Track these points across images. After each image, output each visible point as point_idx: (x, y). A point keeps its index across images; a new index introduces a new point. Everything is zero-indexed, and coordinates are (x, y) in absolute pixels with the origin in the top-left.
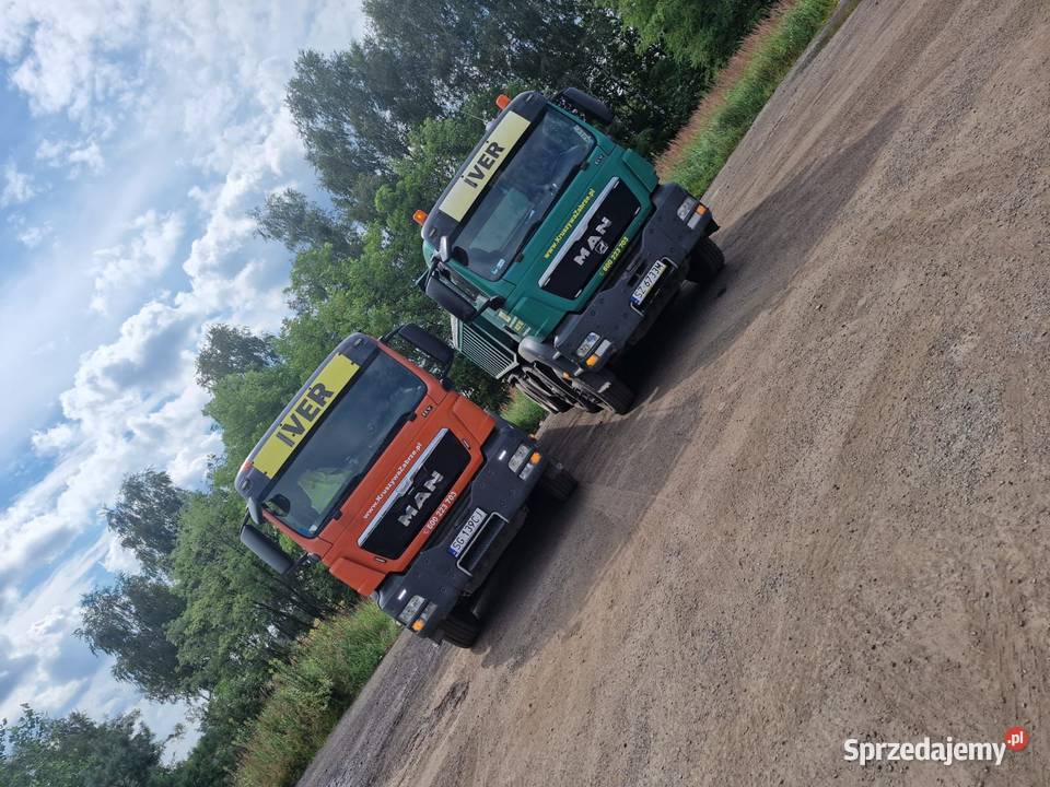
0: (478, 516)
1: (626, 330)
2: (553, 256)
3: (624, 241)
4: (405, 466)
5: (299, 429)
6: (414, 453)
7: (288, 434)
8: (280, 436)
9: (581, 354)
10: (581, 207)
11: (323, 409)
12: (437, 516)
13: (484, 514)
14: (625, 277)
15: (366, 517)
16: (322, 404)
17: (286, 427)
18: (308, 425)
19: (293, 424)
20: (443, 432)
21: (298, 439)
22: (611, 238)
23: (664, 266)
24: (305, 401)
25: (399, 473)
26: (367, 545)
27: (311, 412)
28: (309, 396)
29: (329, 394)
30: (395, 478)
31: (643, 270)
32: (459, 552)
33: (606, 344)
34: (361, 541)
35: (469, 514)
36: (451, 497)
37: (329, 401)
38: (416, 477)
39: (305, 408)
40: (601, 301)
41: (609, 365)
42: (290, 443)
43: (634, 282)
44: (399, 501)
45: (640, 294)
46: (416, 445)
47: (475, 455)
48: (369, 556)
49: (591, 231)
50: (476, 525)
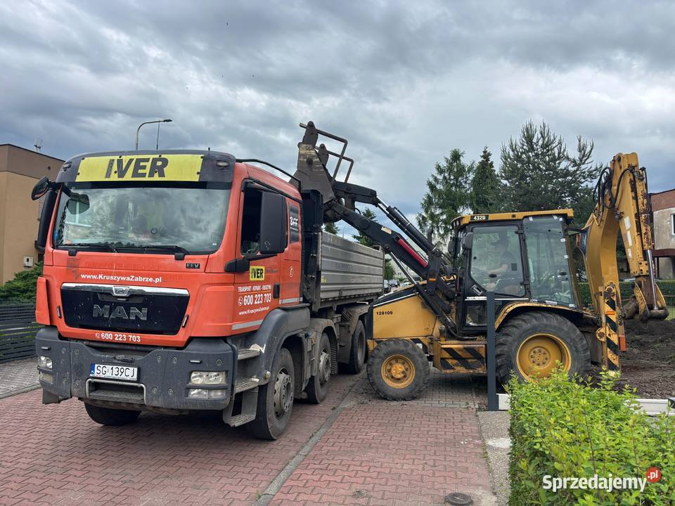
0: (130, 373)
4: (137, 279)
5: (122, 173)
6: (151, 280)
7: (115, 168)
8: (111, 162)
11: (147, 179)
12: (114, 337)
13: (135, 377)
15: (83, 276)
16: (151, 175)
17: (120, 162)
18: (128, 177)
19: (124, 165)
20: (184, 292)
21: (114, 177)
24: (147, 160)
25: (128, 279)
26: (66, 293)
27: (140, 171)
28: (153, 159)
29: (162, 174)
30: (123, 278)
32: (96, 375)
34: (65, 285)
35: (130, 364)
36: (135, 338)
37: (156, 178)
38: (133, 295)
39: (142, 164)
42: (109, 174)
44: (108, 294)
46: (158, 277)
47: (182, 336)
48: (57, 301)
50: (123, 377)
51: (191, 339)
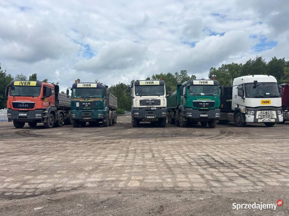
0: (26, 115)
1: (195, 117)
2: (198, 100)
3: (207, 108)
5: (22, 84)
7: (21, 83)
9: (187, 114)
10: (207, 99)
11: (27, 85)
12: (22, 109)
14: (202, 112)
15: (16, 100)
16: (28, 85)
17: (22, 82)
18: (24, 85)
20: (34, 102)
21: (21, 85)
22: (206, 106)
23: (207, 116)
26: (13, 103)
29: (30, 85)
30: (23, 100)
31: (205, 114)
32: (19, 115)
33: (191, 116)
35: (25, 113)
36: (26, 109)
38: (25, 103)
39: (26, 83)
40: (197, 111)
41: (188, 118)
42: (20, 84)
43: (202, 114)
44: (21, 103)
45: (202, 116)
46: (30, 100)
47: (34, 109)
49: (205, 103)
51: (36, 109)
